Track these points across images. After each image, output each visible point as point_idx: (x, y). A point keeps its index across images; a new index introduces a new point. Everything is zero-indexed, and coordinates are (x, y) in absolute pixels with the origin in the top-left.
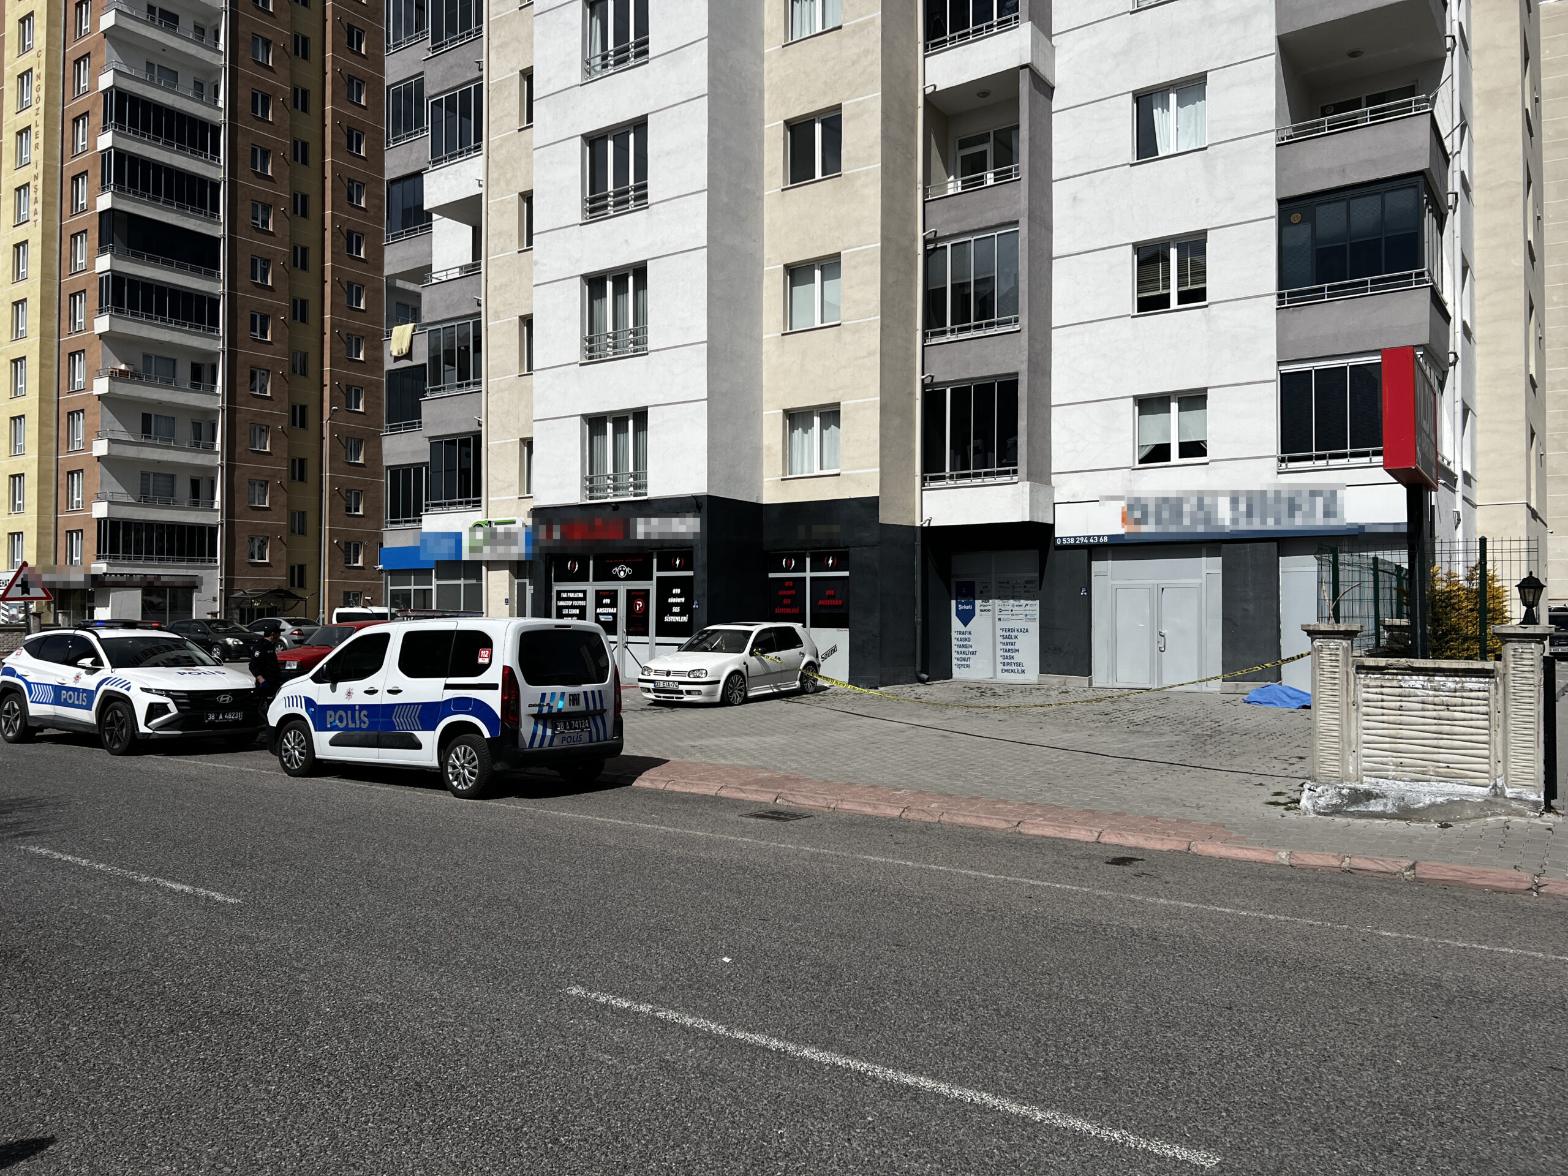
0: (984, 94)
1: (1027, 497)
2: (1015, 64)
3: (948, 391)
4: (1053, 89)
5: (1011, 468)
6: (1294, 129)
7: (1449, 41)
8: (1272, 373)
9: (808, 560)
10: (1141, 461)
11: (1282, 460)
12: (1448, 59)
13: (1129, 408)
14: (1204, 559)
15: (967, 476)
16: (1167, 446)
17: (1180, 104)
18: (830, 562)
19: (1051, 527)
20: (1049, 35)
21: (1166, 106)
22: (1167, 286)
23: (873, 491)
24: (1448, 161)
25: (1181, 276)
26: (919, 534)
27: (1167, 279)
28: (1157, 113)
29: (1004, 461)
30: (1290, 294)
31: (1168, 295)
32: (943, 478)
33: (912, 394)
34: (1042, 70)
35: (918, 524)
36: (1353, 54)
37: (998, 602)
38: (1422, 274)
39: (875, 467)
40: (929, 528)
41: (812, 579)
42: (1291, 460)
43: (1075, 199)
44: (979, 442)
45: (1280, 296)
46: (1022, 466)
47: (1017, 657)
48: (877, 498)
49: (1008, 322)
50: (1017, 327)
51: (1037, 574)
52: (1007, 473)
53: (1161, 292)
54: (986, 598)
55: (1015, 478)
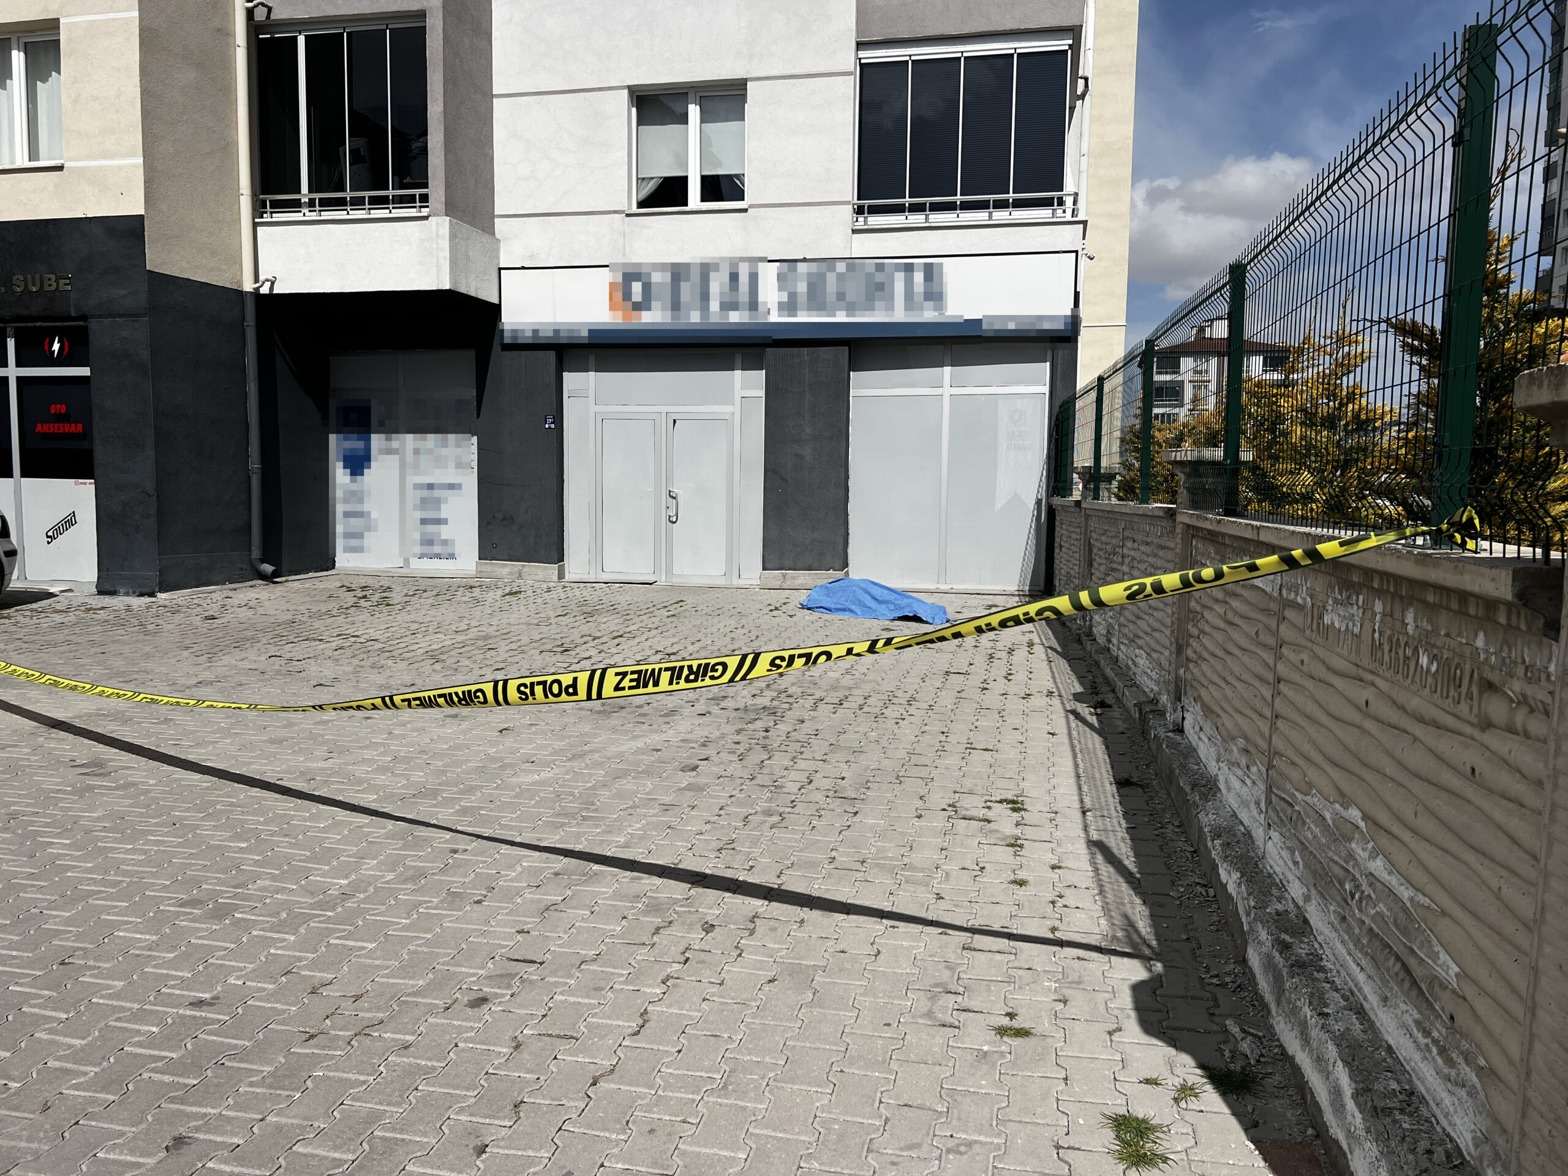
1: (446, 244)
3: (301, 41)
5: (417, 192)
8: (847, 59)
9: (11, 344)
10: (641, 205)
11: (860, 211)
13: (620, 107)
14: (738, 373)
15: (340, 203)
16: (683, 181)
18: (56, 347)
19: (495, 310)
26: (250, 307)
32: (296, 205)
33: (227, 33)
35: (248, 286)
39: (132, 155)
41: (20, 380)
42: (875, 210)
44: (361, 142)
46: (436, 189)
47: (445, 532)
51: (474, 393)
52: (411, 199)
54: (391, 428)
55: (425, 212)
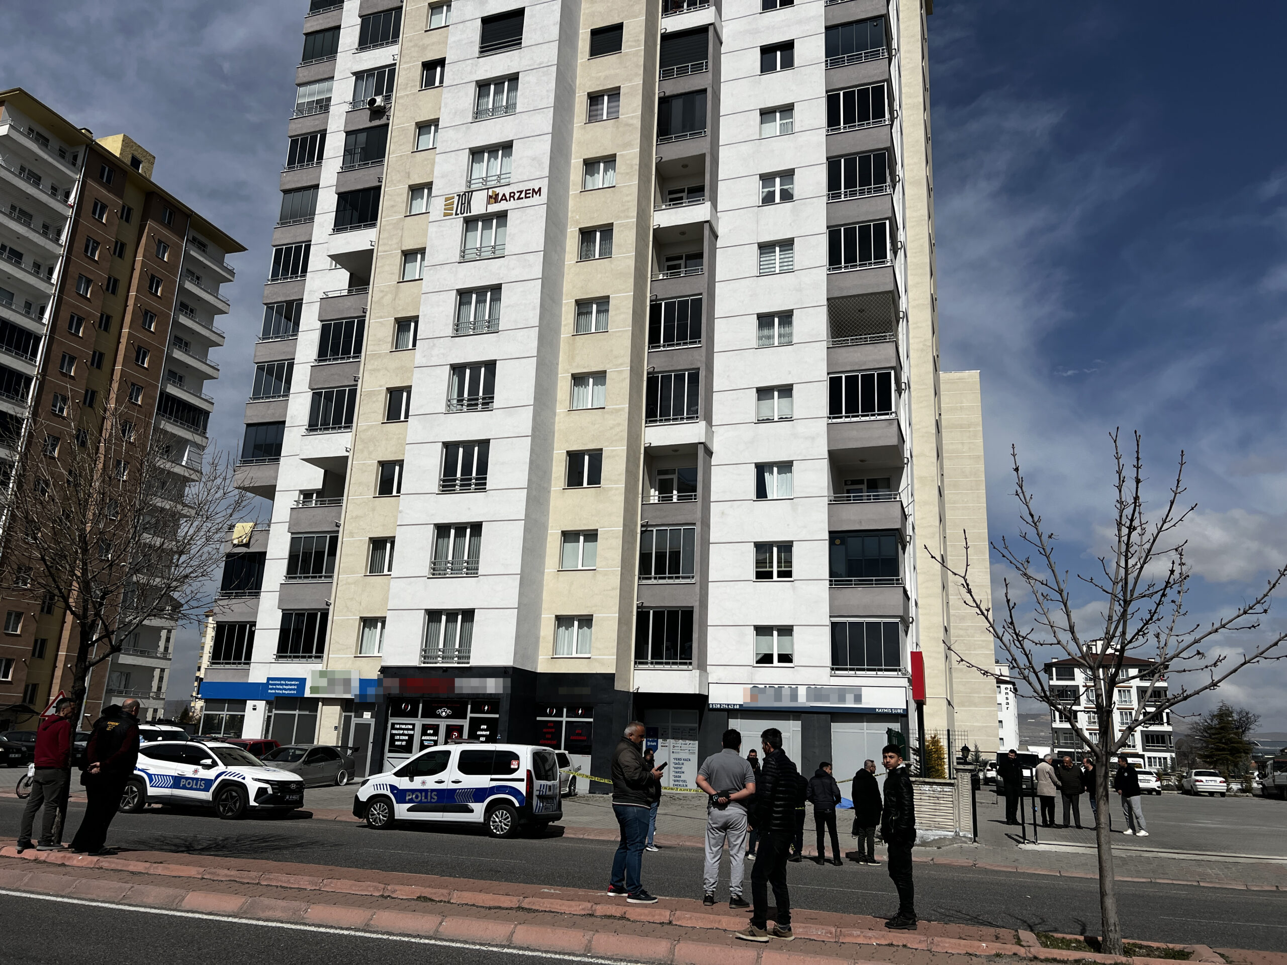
0: (676, 451)
1: (698, 679)
2: (697, 442)
3: (651, 612)
4: (712, 453)
5: (688, 661)
6: (835, 497)
7: (906, 459)
8: (827, 621)
9: (565, 710)
10: (758, 662)
11: (832, 669)
12: (905, 468)
13: (752, 632)
14: (791, 721)
15: (661, 663)
16: (772, 655)
17: (779, 473)
18: (580, 712)
19: (707, 697)
20: (711, 426)
21: (772, 472)
22: (772, 567)
23: (612, 670)
24: (906, 519)
25: (779, 562)
26: (632, 695)
27: (771, 562)
28: (767, 475)
29: (683, 656)
30: (835, 581)
31: (772, 572)
32: (646, 663)
33: (632, 612)
34: (709, 445)
35: (631, 691)
36: (862, 461)
37: (672, 741)
38: (898, 580)
39: (613, 655)
40: (637, 693)
41: (567, 722)
42: (838, 669)
43: (723, 513)
44: (669, 643)
45: (831, 581)
46: (695, 660)
47: (683, 777)
48: (614, 674)
49: (689, 578)
50: (693, 581)
51: (697, 725)
52: (685, 664)
53: (768, 569)
54: (665, 738)
55: (690, 667)
